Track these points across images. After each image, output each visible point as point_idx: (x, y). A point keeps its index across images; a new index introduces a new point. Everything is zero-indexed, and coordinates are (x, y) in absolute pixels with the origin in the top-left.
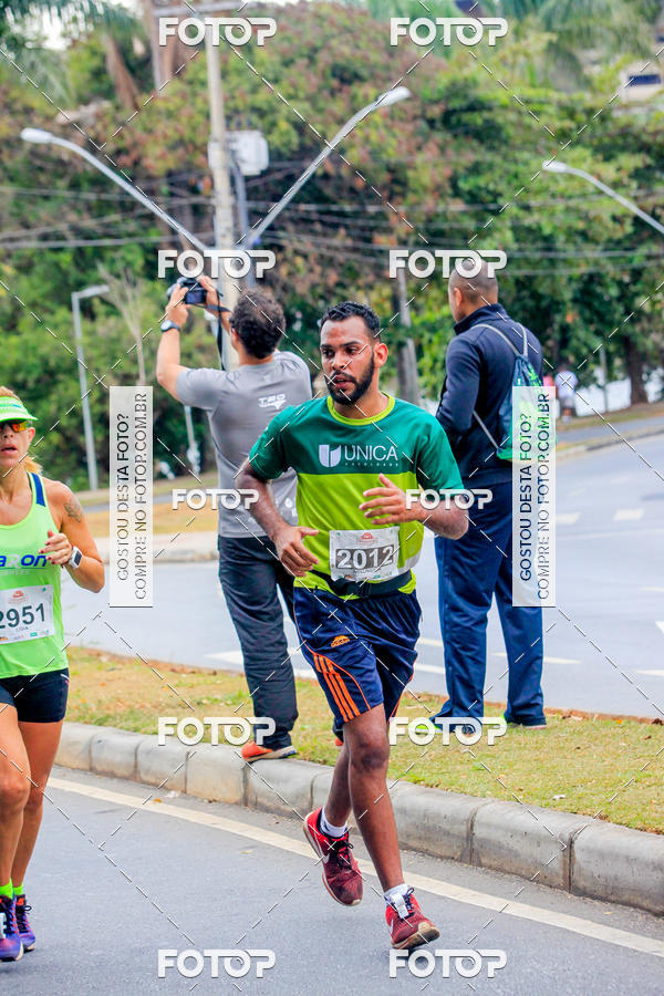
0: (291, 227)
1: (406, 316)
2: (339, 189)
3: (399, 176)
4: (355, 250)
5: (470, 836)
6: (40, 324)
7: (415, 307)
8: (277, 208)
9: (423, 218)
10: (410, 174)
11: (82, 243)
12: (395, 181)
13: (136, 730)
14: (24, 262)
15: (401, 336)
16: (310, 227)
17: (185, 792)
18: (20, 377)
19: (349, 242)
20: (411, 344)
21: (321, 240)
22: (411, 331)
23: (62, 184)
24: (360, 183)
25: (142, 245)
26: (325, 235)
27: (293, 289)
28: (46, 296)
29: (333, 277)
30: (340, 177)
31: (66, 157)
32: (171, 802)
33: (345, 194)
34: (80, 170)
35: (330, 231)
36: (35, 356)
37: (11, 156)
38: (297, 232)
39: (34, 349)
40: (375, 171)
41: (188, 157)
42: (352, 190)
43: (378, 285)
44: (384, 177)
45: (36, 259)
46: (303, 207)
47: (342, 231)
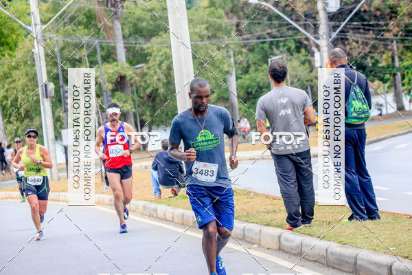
0: (351, 31)
1: (397, 63)
2: (370, 16)
3: (394, 10)
4: (376, 39)
5: (356, 264)
6: (257, 70)
7: (401, 60)
8: (343, 24)
9: (404, 26)
10: (399, 9)
11: (272, 39)
12: (392, 12)
13: (247, 221)
14: (251, 48)
15: (394, 71)
16: (358, 31)
17: (260, 245)
18: (249, 90)
19: (374, 36)
20: (399, 74)
21: (363, 36)
22: (399, 69)
23: (265, 18)
24: (378, 13)
25: (294, 40)
26: (364, 34)
27: (352, 55)
28: (259, 60)
29: (367, 50)
30: (371, 12)
31: (267, 9)
32: (254, 249)
33: (372, 18)
34: (272, 13)
35: (367, 32)
36: (255, 82)
37: (247, 9)
38: (354, 33)
39: (255, 79)
40: (385, 9)
41: (312, 6)
42: (375, 16)
43: (386, 52)
44: (388, 11)
45: (255, 47)
46: (355, 23)
47: (371, 32)
